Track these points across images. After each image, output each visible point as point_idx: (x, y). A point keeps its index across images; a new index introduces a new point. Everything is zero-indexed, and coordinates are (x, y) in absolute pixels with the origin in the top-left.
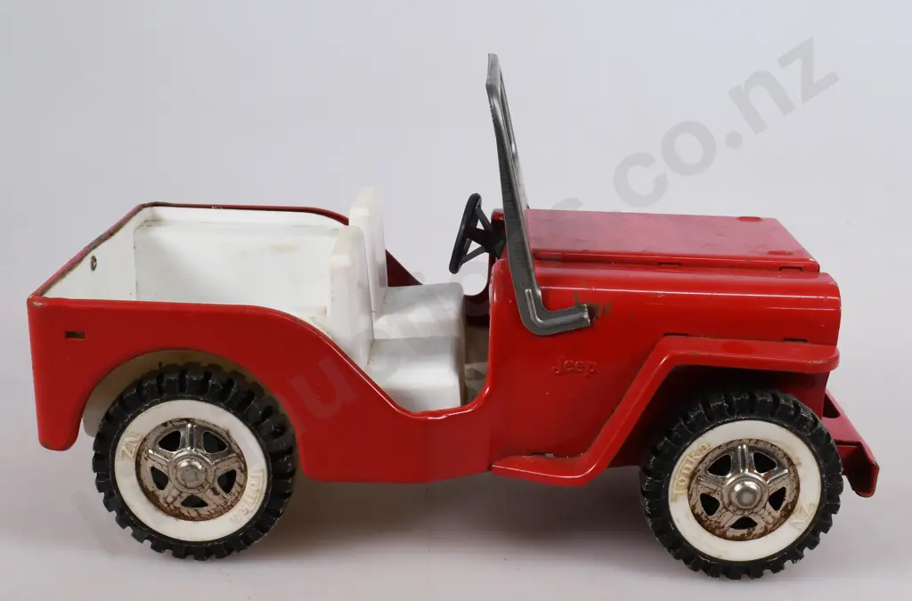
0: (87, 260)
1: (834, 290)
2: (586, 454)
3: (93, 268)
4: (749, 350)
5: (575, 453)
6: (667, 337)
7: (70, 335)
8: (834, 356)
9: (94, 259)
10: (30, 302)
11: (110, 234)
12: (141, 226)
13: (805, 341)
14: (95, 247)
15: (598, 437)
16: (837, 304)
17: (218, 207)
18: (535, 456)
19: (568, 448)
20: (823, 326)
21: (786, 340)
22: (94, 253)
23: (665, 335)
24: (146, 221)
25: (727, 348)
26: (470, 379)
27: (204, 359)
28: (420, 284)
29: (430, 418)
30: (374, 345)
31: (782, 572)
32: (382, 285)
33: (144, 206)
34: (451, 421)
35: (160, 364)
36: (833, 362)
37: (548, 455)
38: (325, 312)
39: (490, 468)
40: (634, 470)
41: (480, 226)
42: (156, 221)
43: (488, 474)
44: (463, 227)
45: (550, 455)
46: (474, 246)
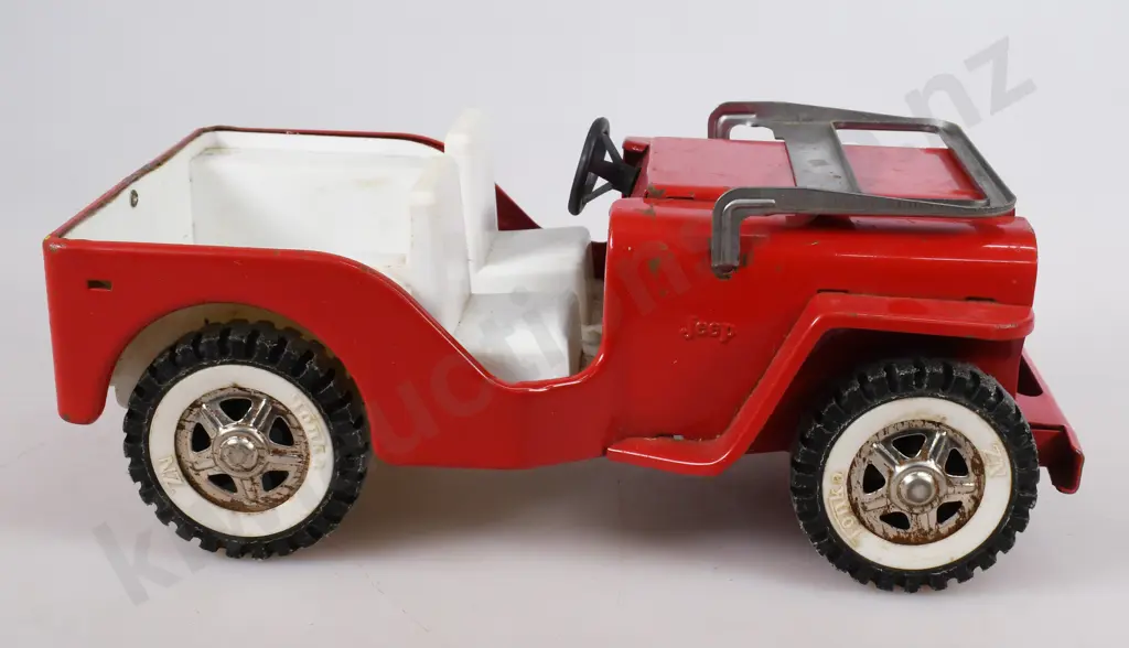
0: (126, 194)
1: (1029, 238)
2: (724, 436)
3: (134, 204)
4: (922, 311)
5: (710, 436)
6: (822, 294)
7: (93, 284)
8: (1028, 318)
9: (134, 194)
10: (46, 244)
11: (158, 163)
12: (201, 154)
13: (991, 300)
14: (136, 179)
15: (739, 414)
16: (1033, 256)
17: (295, 132)
18: (661, 439)
19: (701, 429)
20: (1015, 282)
21: (969, 299)
22: (133, 186)
23: (819, 291)
24: (207, 149)
25: (893, 308)
26: (590, 344)
27: (253, 316)
28: (538, 227)
29: (531, 390)
30: (469, 301)
31: (968, 582)
32: (489, 228)
33: (205, 131)
34: (555, 393)
35: (207, 321)
36: (1026, 325)
37: (676, 437)
38: (404, 260)
39: (605, 452)
40: (782, 457)
41: (608, 158)
42: (217, 148)
43: (604, 459)
44: (584, 158)
45: (679, 437)
46: (601, 182)
